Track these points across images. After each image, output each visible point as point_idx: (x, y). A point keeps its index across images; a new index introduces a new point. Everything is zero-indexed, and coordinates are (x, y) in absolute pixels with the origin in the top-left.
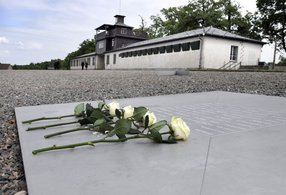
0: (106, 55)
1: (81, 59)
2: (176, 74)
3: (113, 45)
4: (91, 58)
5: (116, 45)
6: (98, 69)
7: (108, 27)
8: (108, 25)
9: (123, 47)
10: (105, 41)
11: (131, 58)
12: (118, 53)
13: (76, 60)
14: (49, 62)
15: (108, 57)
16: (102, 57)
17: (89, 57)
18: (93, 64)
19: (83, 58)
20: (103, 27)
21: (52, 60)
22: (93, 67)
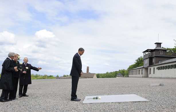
0: (149, 68)
1: (135, 70)
2: (160, 85)
3: (153, 62)
4: (141, 70)
5: (155, 61)
6: (144, 77)
7: (150, 51)
8: (150, 50)
9: (160, 63)
10: (149, 59)
11: (164, 70)
12: (156, 67)
13: (132, 71)
14: (118, 72)
15: (150, 69)
16: (147, 69)
17: (139, 69)
18: (142, 74)
19: (136, 70)
20: (147, 51)
21: (119, 70)
22: (142, 76)
